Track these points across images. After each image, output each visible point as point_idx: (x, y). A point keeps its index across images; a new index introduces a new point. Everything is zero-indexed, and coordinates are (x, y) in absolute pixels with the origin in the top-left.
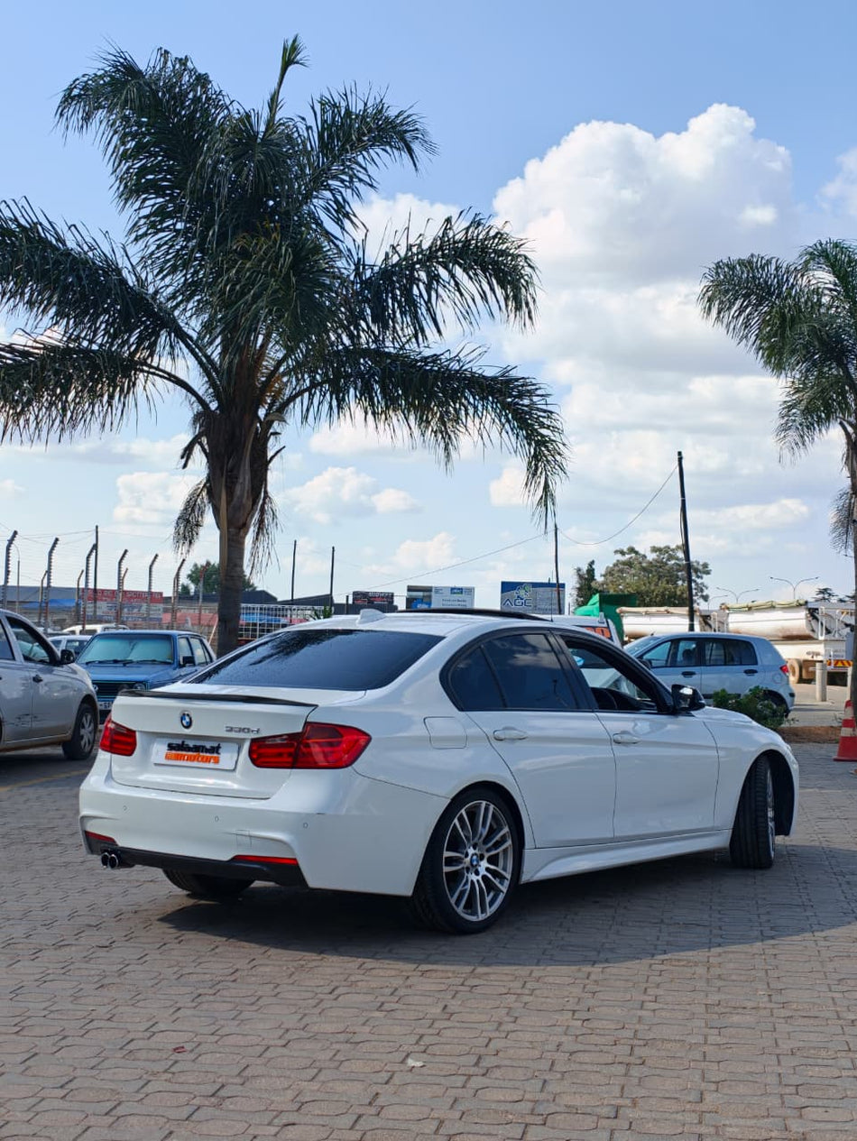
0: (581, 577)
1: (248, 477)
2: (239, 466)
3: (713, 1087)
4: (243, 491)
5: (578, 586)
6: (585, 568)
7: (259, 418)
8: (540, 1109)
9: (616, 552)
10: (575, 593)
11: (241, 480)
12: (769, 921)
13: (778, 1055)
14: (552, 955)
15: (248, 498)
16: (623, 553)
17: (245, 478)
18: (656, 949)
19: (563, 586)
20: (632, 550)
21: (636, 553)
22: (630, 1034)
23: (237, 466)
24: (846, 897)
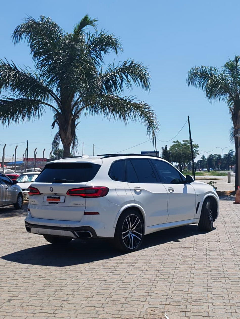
0: (163, 150)
1: (70, 131)
2: (68, 128)
3: (191, 287)
4: (69, 134)
5: (162, 152)
6: (164, 147)
7: (72, 114)
8: (150, 294)
9: (173, 142)
10: (162, 154)
11: (68, 131)
12: (208, 246)
13: (207, 279)
14: (153, 257)
15: (70, 136)
16: (175, 142)
17: (69, 131)
18: (179, 254)
19: (158, 152)
20: (177, 141)
21: (179, 142)
22: (172, 276)
23: (67, 128)
24: (229, 239)
